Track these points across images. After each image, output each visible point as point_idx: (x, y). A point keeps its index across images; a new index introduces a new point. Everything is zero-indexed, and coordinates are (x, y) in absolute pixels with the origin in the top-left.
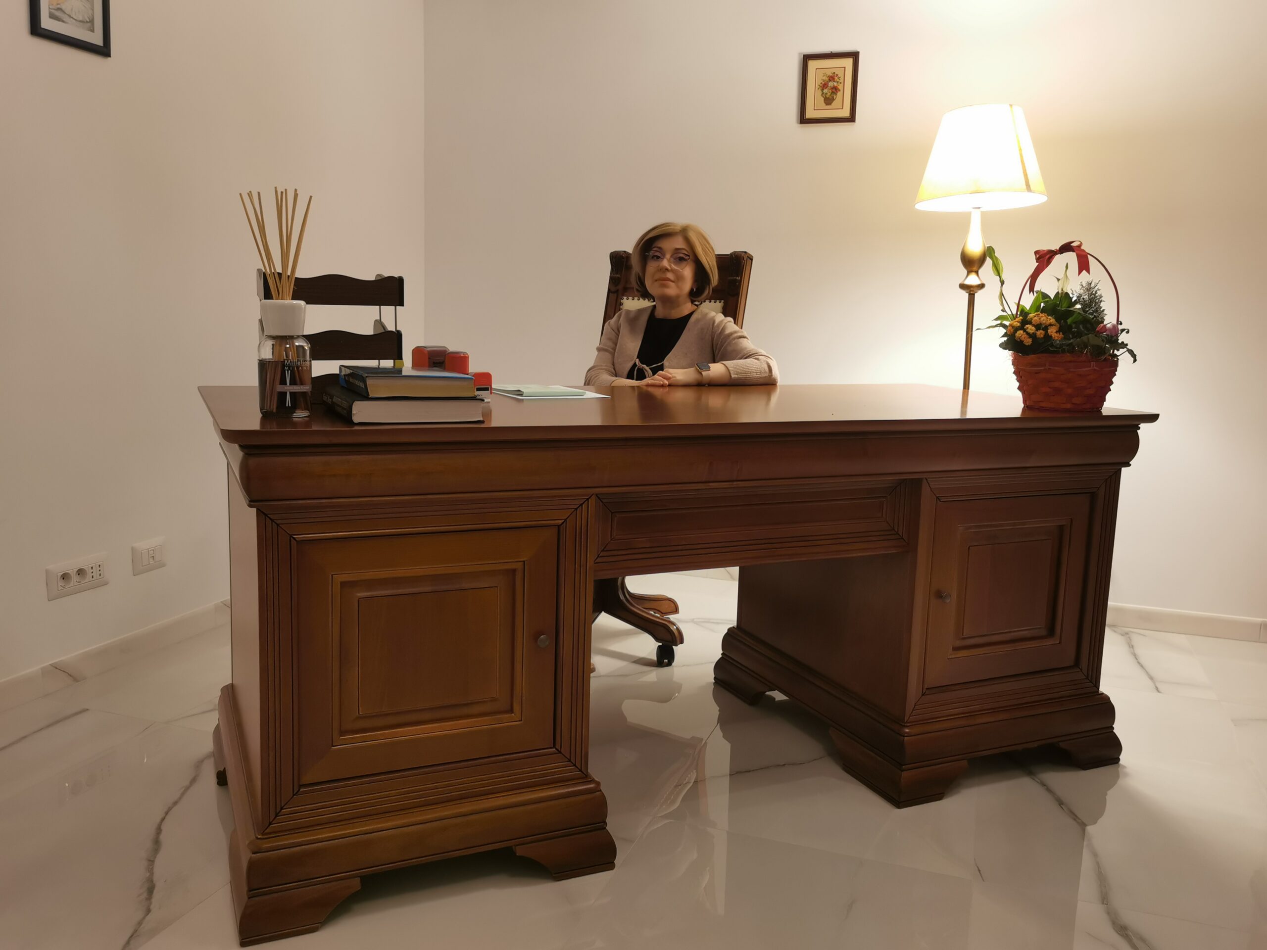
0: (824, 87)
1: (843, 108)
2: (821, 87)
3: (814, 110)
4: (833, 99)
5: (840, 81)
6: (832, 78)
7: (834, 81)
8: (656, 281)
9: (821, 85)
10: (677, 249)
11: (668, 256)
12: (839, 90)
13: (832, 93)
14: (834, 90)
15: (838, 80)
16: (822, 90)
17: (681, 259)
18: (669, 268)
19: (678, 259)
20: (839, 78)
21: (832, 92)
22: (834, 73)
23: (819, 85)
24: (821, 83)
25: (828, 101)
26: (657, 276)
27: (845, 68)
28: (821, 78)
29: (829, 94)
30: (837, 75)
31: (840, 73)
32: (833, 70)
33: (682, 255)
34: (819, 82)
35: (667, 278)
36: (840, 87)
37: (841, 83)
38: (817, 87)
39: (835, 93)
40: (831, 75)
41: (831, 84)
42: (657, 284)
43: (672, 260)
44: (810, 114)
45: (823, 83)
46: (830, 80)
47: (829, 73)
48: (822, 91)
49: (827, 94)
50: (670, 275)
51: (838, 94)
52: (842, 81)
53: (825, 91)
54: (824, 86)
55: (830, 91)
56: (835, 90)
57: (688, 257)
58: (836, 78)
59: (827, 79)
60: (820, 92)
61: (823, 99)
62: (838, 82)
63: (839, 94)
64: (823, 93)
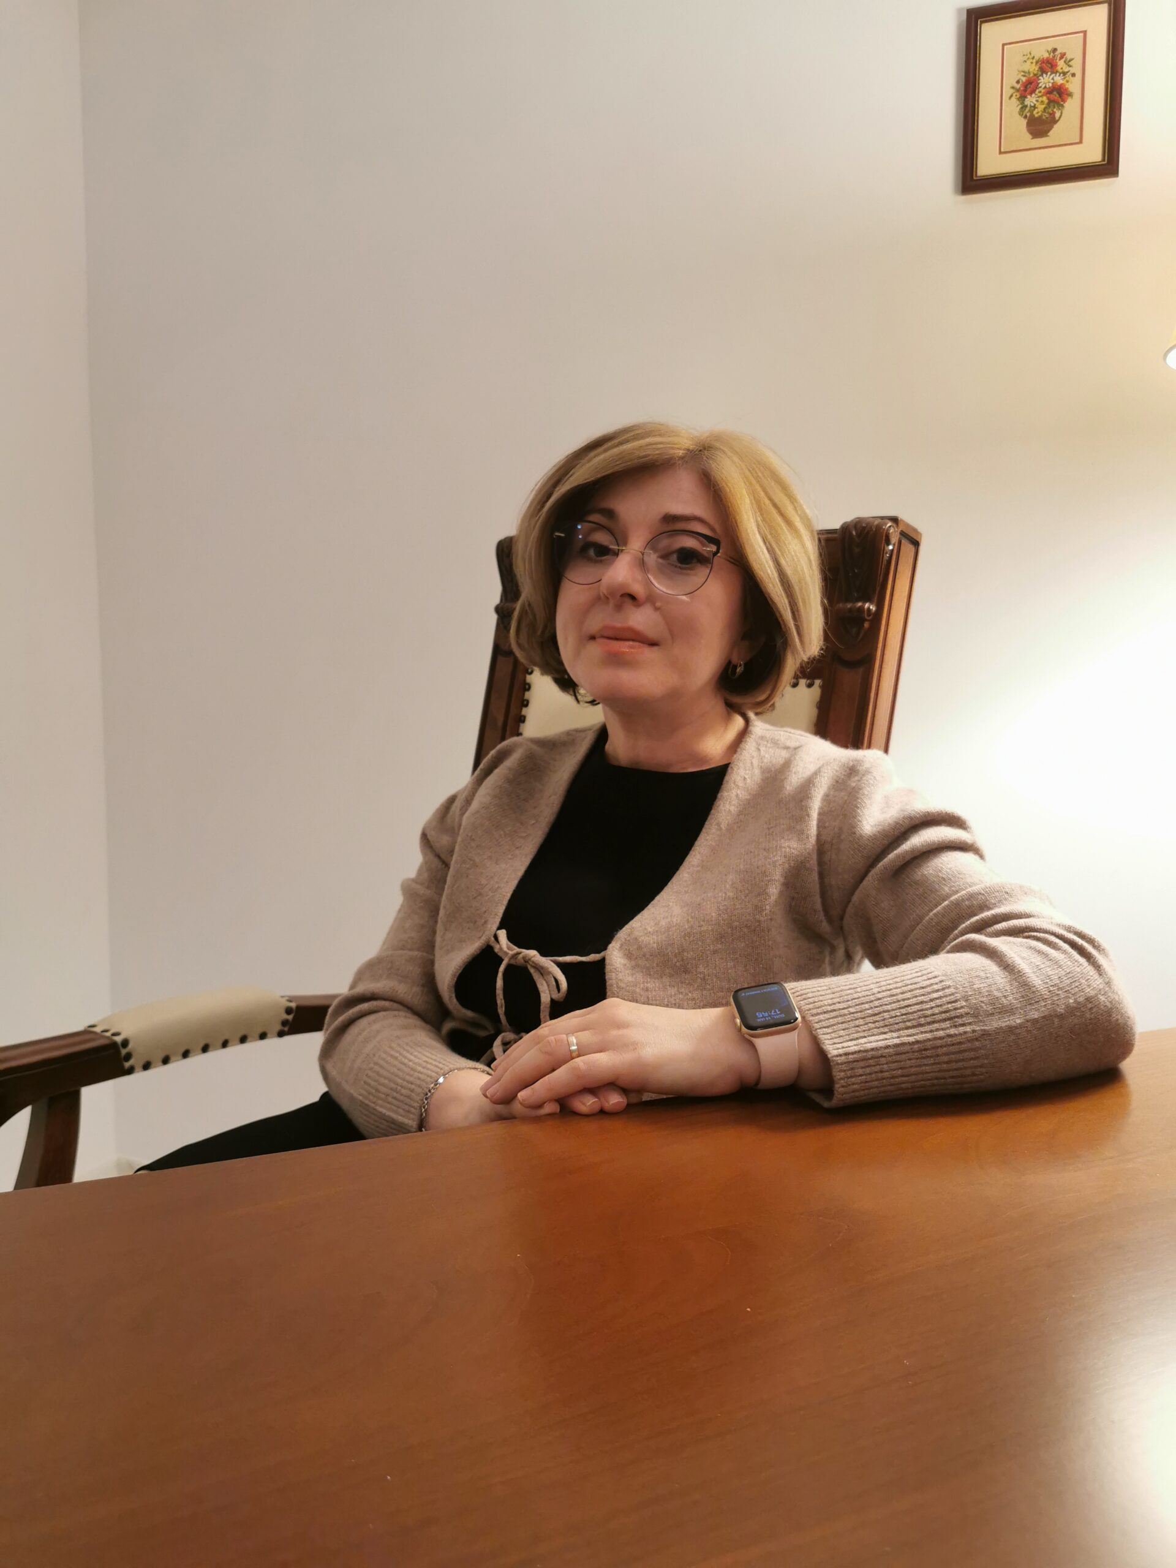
0: (1025, 90)
1: (1081, 142)
2: (1018, 90)
3: (1001, 153)
4: (1053, 121)
5: (1072, 70)
6: (1048, 65)
7: (1054, 72)
8: (593, 638)
9: (1018, 86)
10: (670, 519)
11: (636, 543)
12: (1070, 95)
13: (1048, 104)
14: (1055, 96)
15: (1066, 69)
16: (1022, 98)
17: (687, 559)
18: (638, 589)
19: (675, 556)
20: (1068, 63)
21: (1050, 101)
22: (1055, 50)
23: (1013, 88)
24: (1018, 82)
25: (1039, 126)
26: (598, 621)
27: (1085, 32)
28: (1018, 67)
29: (1041, 107)
30: (1063, 55)
31: (1071, 47)
32: (1050, 44)
33: (690, 543)
34: (1013, 78)
35: (631, 630)
36: (1073, 86)
37: (1073, 75)
38: (1008, 91)
39: (1058, 103)
40: (1046, 55)
41: (1046, 81)
42: (595, 650)
43: (652, 558)
44: (988, 164)
45: (1024, 79)
46: (1043, 71)
47: (1041, 51)
48: (1023, 103)
49: (1035, 107)
50: (640, 619)
51: (1066, 105)
52: (1076, 68)
53: (1030, 100)
54: (1028, 87)
55: (1045, 99)
56: (1058, 94)
57: (714, 548)
58: (1061, 64)
59: (1034, 68)
60: (1013, 106)
61: (1024, 122)
62: (1064, 74)
63: (1071, 106)
64: (1024, 107)
